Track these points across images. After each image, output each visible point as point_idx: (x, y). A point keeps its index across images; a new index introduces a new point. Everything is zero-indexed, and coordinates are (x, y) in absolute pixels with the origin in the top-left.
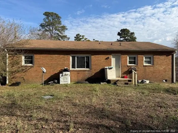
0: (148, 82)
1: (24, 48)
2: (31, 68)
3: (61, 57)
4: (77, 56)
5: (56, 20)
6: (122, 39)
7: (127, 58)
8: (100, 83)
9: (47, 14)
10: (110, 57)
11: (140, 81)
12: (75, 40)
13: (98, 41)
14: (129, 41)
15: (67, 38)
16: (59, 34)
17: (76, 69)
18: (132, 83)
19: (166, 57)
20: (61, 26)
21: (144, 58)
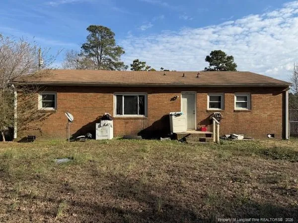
0: (240, 137)
1: (42, 82)
2: (51, 114)
3: (98, 96)
4: (125, 95)
5: (107, 38)
6: (213, 67)
7: (207, 98)
8: (159, 139)
9: (93, 29)
10: (178, 97)
11: (228, 136)
12: (131, 69)
13: (168, 71)
14: (225, 70)
15: (124, 66)
16: (111, 60)
17: (124, 116)
18: (213, 139)
19: (272, 96)
20: (114, 47)
21: (235, 98)
